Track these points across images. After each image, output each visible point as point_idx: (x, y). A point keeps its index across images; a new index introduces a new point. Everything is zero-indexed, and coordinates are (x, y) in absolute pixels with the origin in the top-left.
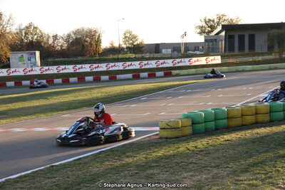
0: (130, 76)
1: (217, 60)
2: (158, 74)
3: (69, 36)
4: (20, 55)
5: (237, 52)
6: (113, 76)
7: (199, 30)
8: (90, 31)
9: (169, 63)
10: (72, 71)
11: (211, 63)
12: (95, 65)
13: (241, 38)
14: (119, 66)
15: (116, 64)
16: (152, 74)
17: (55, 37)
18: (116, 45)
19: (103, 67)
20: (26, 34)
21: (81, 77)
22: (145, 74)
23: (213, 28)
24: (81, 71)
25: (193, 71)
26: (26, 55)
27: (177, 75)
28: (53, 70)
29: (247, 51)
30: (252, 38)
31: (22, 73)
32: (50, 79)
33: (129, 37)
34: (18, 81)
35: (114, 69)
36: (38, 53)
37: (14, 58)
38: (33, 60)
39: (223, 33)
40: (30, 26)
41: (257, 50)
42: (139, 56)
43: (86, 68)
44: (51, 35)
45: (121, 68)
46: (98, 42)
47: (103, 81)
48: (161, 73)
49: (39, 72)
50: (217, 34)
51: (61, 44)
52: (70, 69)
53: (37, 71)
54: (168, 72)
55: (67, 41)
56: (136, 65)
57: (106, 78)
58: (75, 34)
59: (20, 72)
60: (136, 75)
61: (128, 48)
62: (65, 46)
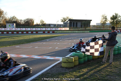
0: (42, 32)
1: (68, 29)
2: (51, 32)
3: (25, 20)
4: (9, 24)
5: (72, 27)
6: (37, 32)
7: (61, 21)
8: (31, 19)
9: (54, 29)
10: (24, 30)
11: (66, 30)
12: (32, 28)
13: (74, 23)
14: (39, 29)
15: (38, 28)
16: (49, 32)
17: (21, 20)
18: (38, 24)
19: (34, 29)
20: (13, 19)
21: (27, 32)
22: (47, 32)
23: (65, 20)
24: (27, 30)
25: (61, 32)
26: (11, 25)
27: (56, 33)
28: (19, 29)
29: (75, 27)
30: (77, 23)
31: (9, 30)
32: (18, 32)
33: (42, 22)
34: (8, 32)
35: (37, 30)
36: (15, 24)
37: (8, 25)
38: (13, 26)
39: (69, 22)
40: (14, 17)
41: (78, 27)
42: (45, 27)
43: (29, 29)
44: (20, 20)
45: (40, 30)
46: (33, 22)
47: (34, 33)
48: (52, 32)
49: (14, 30)
50: (67, 22)
51: (22, 22)
52: (24, 29)
53: (14, 29)
54: (53, 32)
55: (24, 21)
56: (44, 29)
57: (35, 32)
58: (27, 20)
59: (8, 29)
60: (44, 32)
61: (41, 25)
62: (24, 23)
